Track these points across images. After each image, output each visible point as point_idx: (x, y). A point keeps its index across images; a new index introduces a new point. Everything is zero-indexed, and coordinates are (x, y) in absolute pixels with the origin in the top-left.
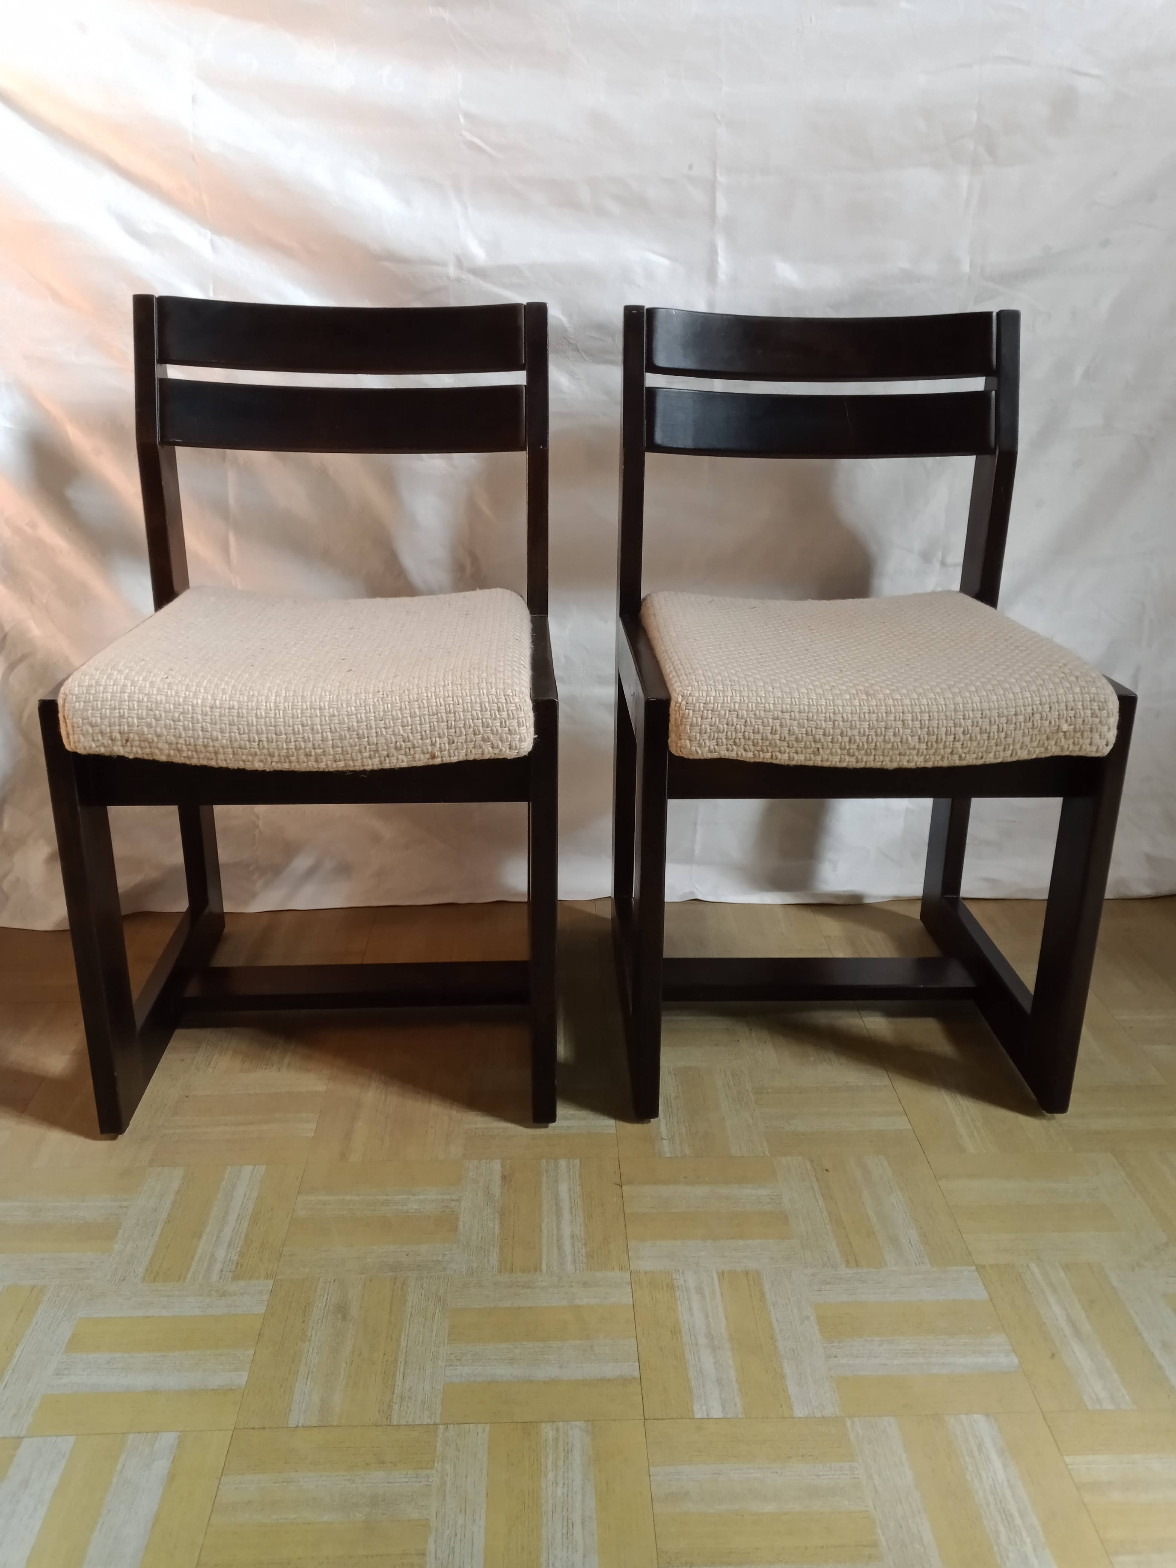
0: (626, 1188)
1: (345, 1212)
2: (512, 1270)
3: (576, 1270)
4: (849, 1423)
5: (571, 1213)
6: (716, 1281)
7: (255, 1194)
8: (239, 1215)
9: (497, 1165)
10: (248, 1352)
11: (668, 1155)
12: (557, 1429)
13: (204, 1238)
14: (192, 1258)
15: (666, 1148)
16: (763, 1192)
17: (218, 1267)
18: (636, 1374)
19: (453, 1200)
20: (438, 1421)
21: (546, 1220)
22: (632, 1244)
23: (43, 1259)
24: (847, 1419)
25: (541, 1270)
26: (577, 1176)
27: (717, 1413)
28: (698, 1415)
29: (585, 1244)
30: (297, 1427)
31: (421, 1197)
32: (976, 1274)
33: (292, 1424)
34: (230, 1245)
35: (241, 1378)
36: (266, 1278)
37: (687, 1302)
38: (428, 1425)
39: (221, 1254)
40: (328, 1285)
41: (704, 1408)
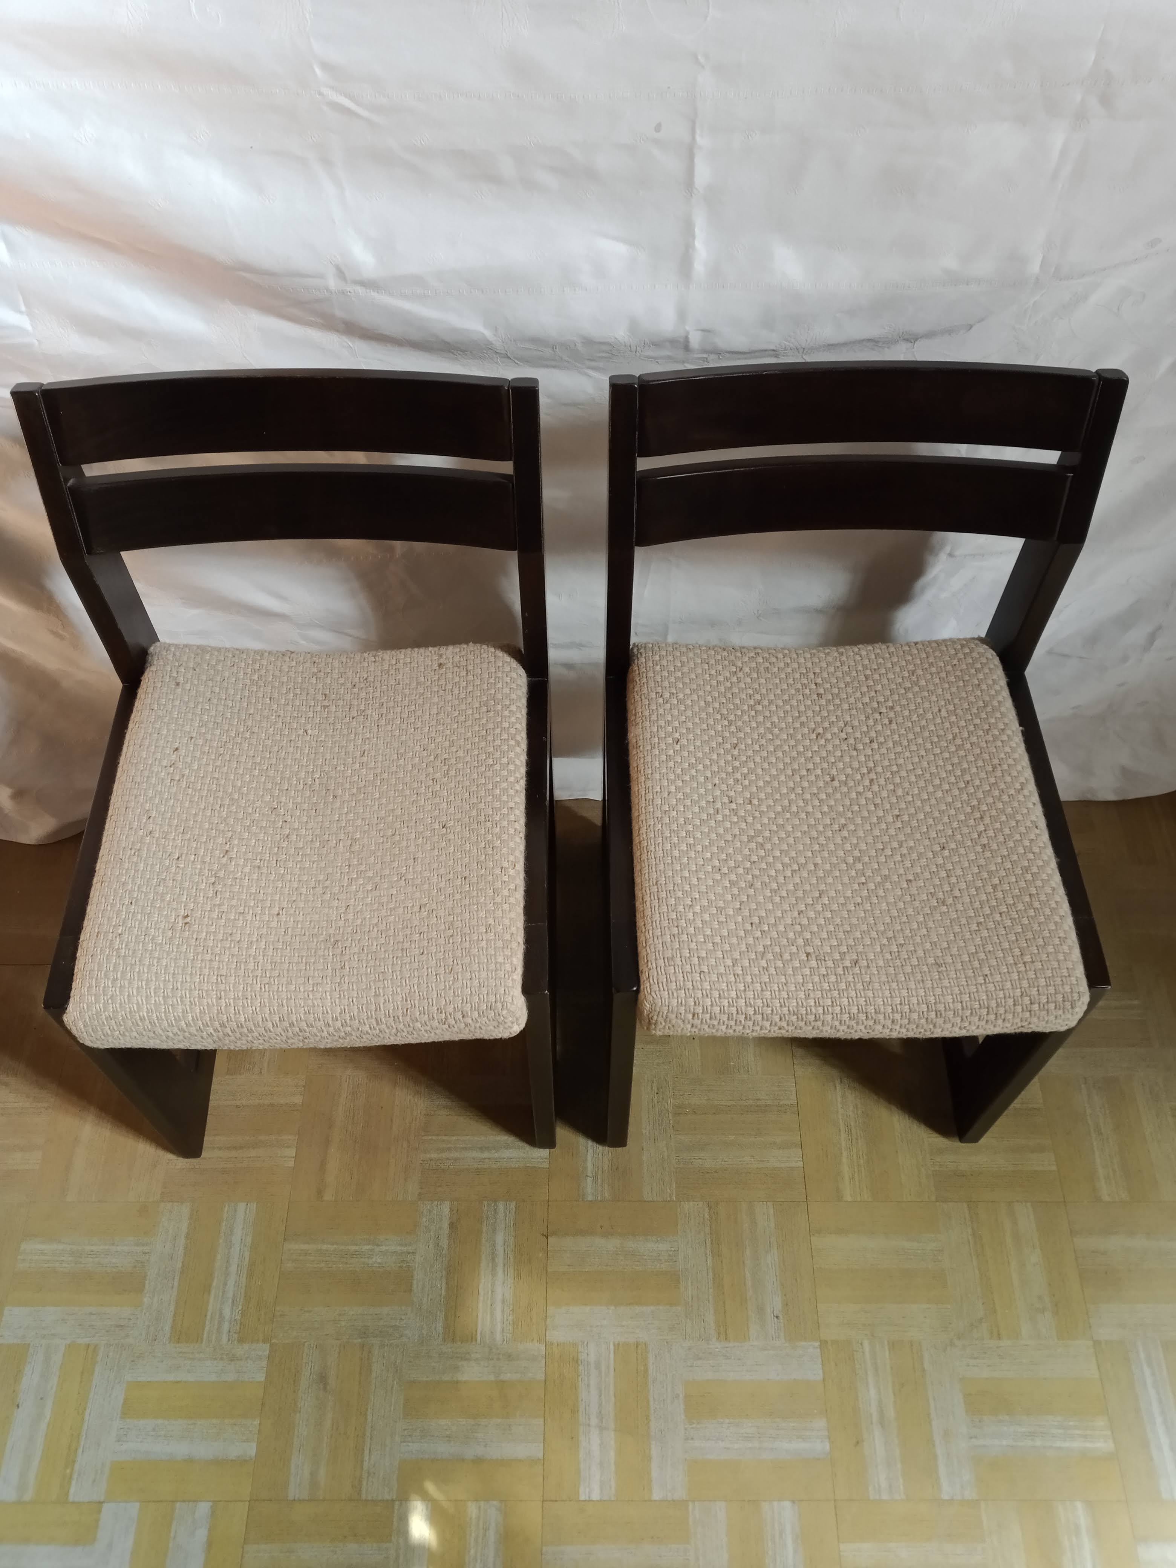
0: (551, 1240)
1: (323, 1265)
2: (453, 1339)
3: (504, 1340)
4: (690, 1507)
5: (504, 1271)
6: (612, 1356)
7: (249, 1240)
8: (238, 1266)
9: (446, 1208)
10: (255, 1423)
11: (590, 1198)
12: (479, 1508)
13: (213, 1292)
14: (206, 1316)
15: (589, 1188)
16: (663, 1246)
17: (226, 1326)
18: (541, 1455)
19: (409, 1253)
20: (394, 1497)
21: (483, 1281)
22: (551, 1310)
23: (91, 1314)
24: (690, 1503)
25: (476, 1340)
26: (512, 1223)
27: (595, 1496)
28: (582, 1498)
29: (513, 1310)
30: (294, 1500)
31: (383, 1248)
32: (819, 1350)
33: (291, 1497)
34: (233, 1302)
35: (251, 1450)
36: (264, 1342)
37: (586, 1379)
38: (387, 1501)
39: (227, 1312)
40: (311, 1351)
41: (587, 1490)
